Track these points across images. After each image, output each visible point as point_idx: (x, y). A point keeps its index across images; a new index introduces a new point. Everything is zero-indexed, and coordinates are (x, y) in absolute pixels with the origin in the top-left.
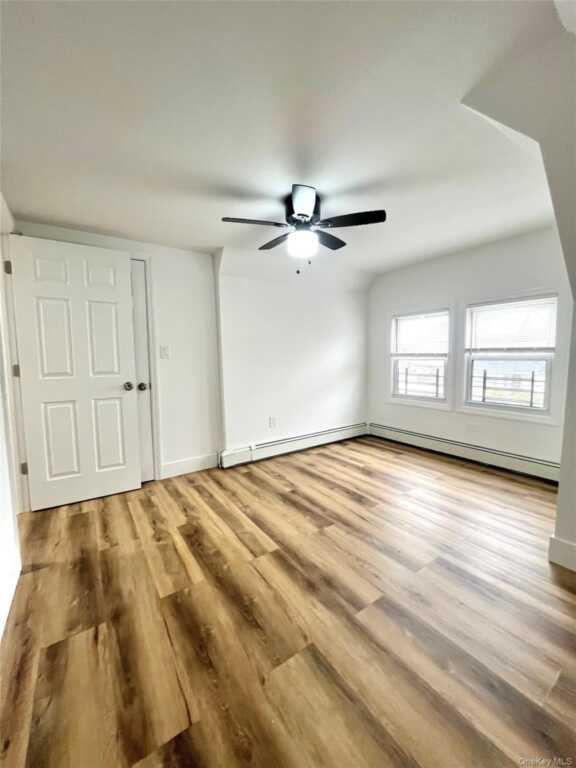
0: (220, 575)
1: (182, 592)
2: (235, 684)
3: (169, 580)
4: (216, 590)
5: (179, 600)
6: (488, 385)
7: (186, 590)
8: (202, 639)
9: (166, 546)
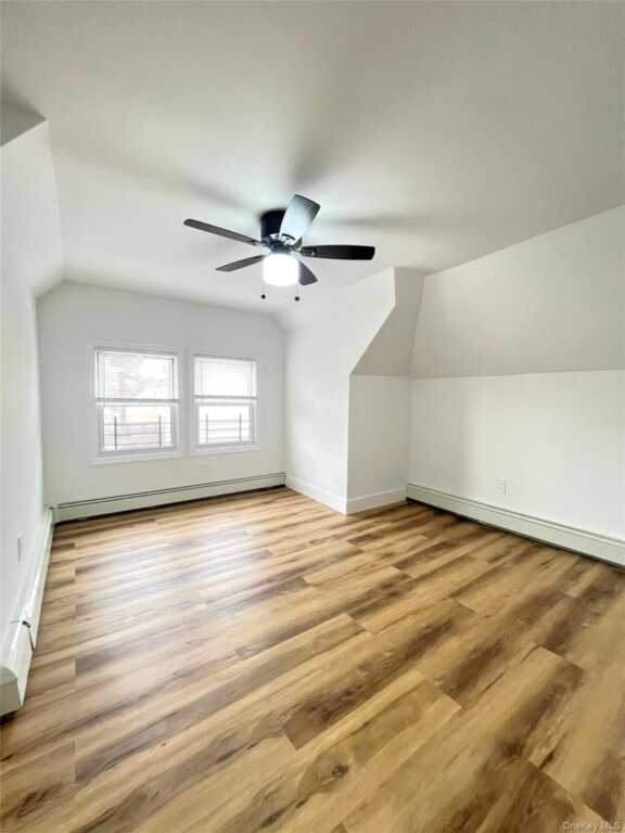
0: (402, 656)
1: (441, 688)
2: (499, 629)
3: (431, 710)
4: (424, 656)
5: (454, 686)
6: (209, 427)
7: (437, 683)
8: (483, 654)
9: (356, 748)
